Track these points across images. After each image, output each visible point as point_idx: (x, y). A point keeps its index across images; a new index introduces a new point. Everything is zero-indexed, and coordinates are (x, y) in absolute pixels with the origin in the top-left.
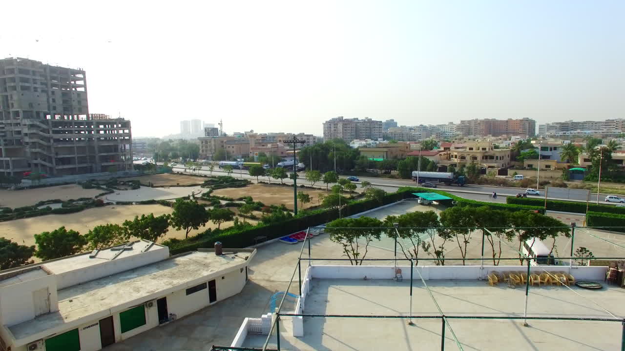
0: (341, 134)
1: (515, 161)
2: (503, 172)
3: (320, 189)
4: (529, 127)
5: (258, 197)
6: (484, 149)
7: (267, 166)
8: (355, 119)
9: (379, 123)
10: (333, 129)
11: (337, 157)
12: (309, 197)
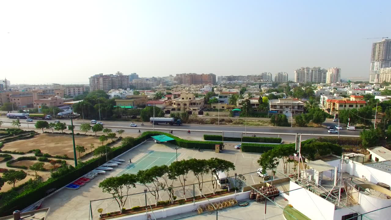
0: (102, 85)
1: (207, 104)
2: (201, 113)
3: (91, 135)
4: (213, 79)
5: (45, 148)
6: (190, 99)
7: (49, 116)
8: (111, 75)
9: (127, 77)
10: (96, 82)
11: (101, 109)
12: (84, 148)
